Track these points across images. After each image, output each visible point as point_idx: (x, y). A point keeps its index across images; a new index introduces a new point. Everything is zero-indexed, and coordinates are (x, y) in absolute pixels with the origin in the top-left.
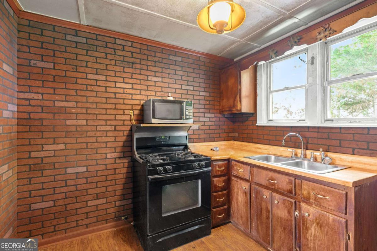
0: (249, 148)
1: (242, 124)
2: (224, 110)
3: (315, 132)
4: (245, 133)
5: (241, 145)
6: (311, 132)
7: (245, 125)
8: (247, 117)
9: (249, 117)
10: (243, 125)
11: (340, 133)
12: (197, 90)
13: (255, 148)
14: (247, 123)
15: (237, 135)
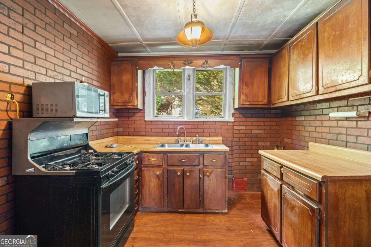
0: (138, 141)
1: (127, 119)
2: (115, 104)
3: (190, 125)
4: (132, 128)
5: (128, 139)
6: (188, 125)
7: (132, 120)
8: (134, 113)
9: (136, 112)
10: (129, 120)
11: (203, 125)
12: (91, 77)
13: (144, 140)
14: (133, 118)
15: (121, 130)
